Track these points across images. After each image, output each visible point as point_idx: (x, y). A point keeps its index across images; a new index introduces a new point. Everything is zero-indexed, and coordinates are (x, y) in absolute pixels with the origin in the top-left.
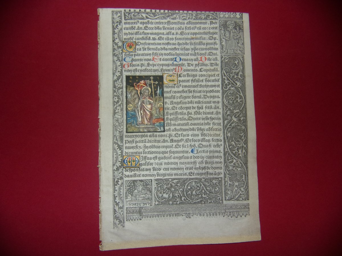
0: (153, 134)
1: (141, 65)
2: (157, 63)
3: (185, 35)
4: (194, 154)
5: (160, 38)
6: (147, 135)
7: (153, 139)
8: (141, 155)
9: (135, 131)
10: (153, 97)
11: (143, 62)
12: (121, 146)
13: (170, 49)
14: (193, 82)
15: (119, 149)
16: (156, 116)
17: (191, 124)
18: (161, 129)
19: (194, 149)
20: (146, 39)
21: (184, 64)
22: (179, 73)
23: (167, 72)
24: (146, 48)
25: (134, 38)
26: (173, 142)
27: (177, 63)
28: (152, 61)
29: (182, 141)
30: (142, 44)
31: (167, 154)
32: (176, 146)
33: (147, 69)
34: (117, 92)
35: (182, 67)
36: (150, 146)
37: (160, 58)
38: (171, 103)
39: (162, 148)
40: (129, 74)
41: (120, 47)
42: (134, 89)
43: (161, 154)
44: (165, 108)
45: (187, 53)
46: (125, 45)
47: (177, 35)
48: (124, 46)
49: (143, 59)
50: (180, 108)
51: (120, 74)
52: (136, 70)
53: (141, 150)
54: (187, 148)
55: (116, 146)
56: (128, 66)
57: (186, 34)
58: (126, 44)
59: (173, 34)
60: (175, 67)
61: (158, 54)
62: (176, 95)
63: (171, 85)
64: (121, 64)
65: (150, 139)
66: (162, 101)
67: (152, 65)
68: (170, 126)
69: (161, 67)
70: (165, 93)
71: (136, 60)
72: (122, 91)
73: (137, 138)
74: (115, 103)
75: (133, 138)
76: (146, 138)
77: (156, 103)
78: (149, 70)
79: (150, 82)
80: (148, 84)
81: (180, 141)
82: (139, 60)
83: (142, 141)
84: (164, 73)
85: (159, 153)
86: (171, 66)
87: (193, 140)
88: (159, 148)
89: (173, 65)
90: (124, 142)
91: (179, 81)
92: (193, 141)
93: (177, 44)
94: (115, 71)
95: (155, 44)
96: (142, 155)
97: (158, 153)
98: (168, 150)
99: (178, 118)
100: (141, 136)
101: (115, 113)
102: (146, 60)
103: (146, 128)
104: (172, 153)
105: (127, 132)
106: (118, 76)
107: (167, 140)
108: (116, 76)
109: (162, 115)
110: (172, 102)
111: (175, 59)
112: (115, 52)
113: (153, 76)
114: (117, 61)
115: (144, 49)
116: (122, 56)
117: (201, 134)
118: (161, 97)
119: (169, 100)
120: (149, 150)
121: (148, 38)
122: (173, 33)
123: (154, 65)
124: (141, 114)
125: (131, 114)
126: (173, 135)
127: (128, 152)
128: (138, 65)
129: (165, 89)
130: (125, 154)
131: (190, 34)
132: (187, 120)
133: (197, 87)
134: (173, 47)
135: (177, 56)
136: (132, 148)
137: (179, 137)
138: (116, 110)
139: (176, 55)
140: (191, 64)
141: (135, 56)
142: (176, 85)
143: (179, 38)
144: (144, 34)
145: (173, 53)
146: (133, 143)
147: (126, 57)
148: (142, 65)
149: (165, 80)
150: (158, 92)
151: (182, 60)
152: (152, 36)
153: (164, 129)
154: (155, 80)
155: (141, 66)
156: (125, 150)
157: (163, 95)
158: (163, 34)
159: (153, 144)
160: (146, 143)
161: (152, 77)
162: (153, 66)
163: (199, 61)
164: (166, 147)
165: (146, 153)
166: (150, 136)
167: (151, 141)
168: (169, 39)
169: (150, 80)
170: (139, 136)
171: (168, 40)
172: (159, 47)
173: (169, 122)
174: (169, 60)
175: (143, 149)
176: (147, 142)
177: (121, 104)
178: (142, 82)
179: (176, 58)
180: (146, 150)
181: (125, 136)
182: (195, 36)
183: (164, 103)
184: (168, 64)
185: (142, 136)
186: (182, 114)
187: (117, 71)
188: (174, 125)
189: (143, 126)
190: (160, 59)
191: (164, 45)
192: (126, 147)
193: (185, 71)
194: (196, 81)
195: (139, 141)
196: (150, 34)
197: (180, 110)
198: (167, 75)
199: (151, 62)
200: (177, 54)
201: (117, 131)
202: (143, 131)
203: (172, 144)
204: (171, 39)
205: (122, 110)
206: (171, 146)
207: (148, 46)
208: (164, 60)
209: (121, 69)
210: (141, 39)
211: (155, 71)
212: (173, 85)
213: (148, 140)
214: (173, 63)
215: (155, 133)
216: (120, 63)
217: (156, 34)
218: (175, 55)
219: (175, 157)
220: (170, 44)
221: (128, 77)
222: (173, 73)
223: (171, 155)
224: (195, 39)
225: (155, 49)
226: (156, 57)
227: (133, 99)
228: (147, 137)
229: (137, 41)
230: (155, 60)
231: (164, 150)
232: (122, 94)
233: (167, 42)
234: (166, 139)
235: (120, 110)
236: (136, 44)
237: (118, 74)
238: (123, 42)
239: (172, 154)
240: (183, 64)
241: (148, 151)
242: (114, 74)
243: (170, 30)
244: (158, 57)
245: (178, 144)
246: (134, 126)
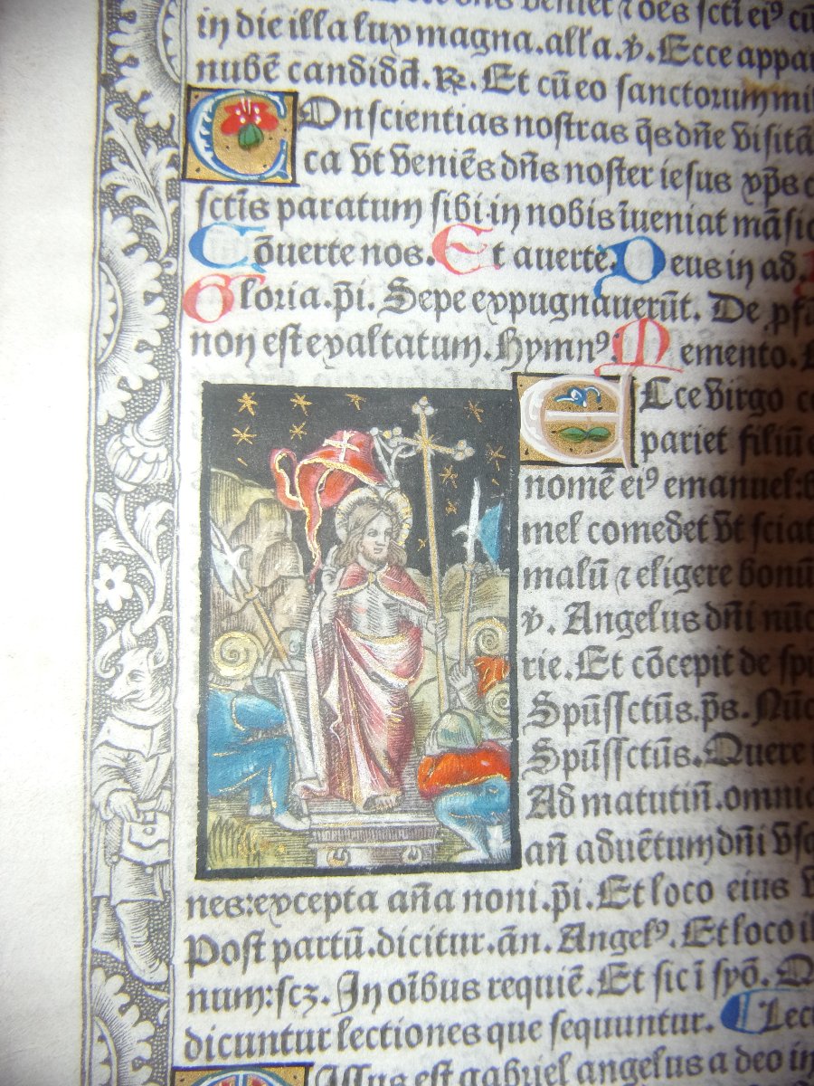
0: (425, 885)
1: (338, 292)
2: (472, 283)
3: (698, 63)
4: (739, 1039)
5: (500, 71)
6: (372, 895)
7: (417, 923)
8: (318, 1058)
9: (270, 862)
10: (426, 571)
11: (355, 272)
12: (158, 986)
13: (575, 172)
14: (750, 453)
15: (134, 1012)
16: (447, 734)
17: (727, 795)
18: (485, 841)
19: (748, 995)
20: (384, 73)
21: (685, 302)
22: (643, 376)
23: (550, 366)
24: (378, 155)
25: (285, 62)
26: (581, 949)
27: (635, 291)
28: (431, 261)
29: (653, 935)
30: (351, 116)
31: (528, 1041)
32: (602, 979)
33: (387, 337)
34: (123, 526)
35: (668, 324)
36: (399, 982)
37: (491, 239)
38: (573, 618)
39: (492, 996)
40: (231, 370)
41: (159, 136)
42: (267, 502)
43: (484, 1040)
44: (526, 661)
45: (712, 210)
46: (202, 115)
47: (630, 58)
48: (199, 129)
49: (352, 248)
50: (642, 666)
51: (152, 374)
52: (289, 338)
53: (321, 1018)
54: (692, 990)
55: (110, 990)
56: (227, 306)
57: (702, 55)
58: (211, 115)
59: (603, 49)
60: (611, 324)
61: (477, 205)
62: (616, 555)
63: (576, 473)
64: (169, 284)
65: (393, 929)
66: (502, 608)
67: (431, 301)
68: (559, 818)
69: (504, 319)
70: (527, 541)
71: (297, 254)
72: (169, 521)
73: (290, 915)
74: (108, 623)
75: (257, 922)
76: (358, 918)
77: (454, 618)
78: (404, 345)
79: (409, 448)
80: (388, 457)
81: (639, 940)
82: (324, 254)
83: (329, 947)
84: (520, 368)
85: (471, 1039)
86: (585, 313)
87: (742, 930)
88: (467, 999)
89: (599, 303)
90: (181, 953)
91: (645, 436)
92: (742, 937)
93: (631, 133)
94: (108, 337)
95: (453, 123)
96: (331, 1056)
97: (458, 1036)
98: (543, 1008)
99: (626, 746)
100: (320, 904)
101: (101, 707)
102: (373, 253)
103: (365, 833)
104: (570, 1031)
105: (203, 873)
106: (136, 384)
107: (536, 937)
108: (123, 384)
109: (494, 725)
110: (581, 613)
111: (612, 257)
112: (111, 178)
113: (436, 396)
114: (128, 251)
115: (368, 162)
116: (177, 213)
117: (805, 878)
118: (492, 575)
119: (552, 599)
120: (388, 1012)
121: (398, 67)
122: (606, 42)
123: (443, 301)
124: (328, 716)
125: (242, 715)
126: (590, 893)
127: (210, 1039)
128: (311, 298)
129: (532, 509)
130: (188, 1055)
131: (732, 58)
132: (697, 762)
133: (781, 489)
134: (604, 152)
135: (630, 234)
136: (244, 999)
137: (630, 908)
138: (111, 682)
139: (624, 227)
140: (739, 302)
141: (282, 218)
142: (620, 474)
143: (652, 89)
144: (365, 30)
145: (598, 207)
146: (258, 959)
147: (208, 220)
148: (346, 297)
149: (533, 430)
150: (472, 529)
151: (667, 271)
152: (431, 57)
153: (515, 838)
154: (444, 429)
155: (340, 309)
156: (186, 1021)
157: (509, 559)
158: (521, 40)
159: (422, 964)
160: (366, 957)
161: (423, 401)
162: (439, 309)
163: (803, 279)
164: (527, 988)
165: (361, 1040)
166: (399, 903)
167: (401, 939)
168: (572, 88)
169: (410, 428)
170: (303, 903)
171: (566, 94)
172: (488, 147)
173: (556, 777)
174: (567, 260)
175: (334, 1006)
176: (371, 952)
177: (159, 628)
178: (343, 442)
179: (621, 249)
180: (364, 1017)
181: (190, 902)
182: (770, 73)
183: (520, 620)
184: (563, 297)
185: (334, 902)
186: (662, 709)
187: (131, 341)
188: (597, 803)
189: (346, 821)
190: (497, 250)
191: (529, 134)
192: (191, 995)
193: (692, 355)
194: (778, 439)
195: (308, 941)
196: (414, 34)
197: (647, 679)
198: (545, 385)
199: (420, 277)
200: (629, 217)
201: (124, 866)
202: (338, 864)
203: (575, 958)
204: (586, 91)
205: (166, 675)
206: (567, 975)
207: (395, 136)
208: (524, 259)
209: (163, 322)
210: (338, 72)
211: (451, 348)
212: (598, 473)
213: (381, 932)
214: (598, 288)
215: (439, 881)
216: (154, 269)
217: (462, 37)
218: (617, 219)
219: (596, 1069)
220: (574, 130)
221: (219, 400)
222: (597, 373)
223: (562, 1047)
224: (771, 98)
225: (453, 160)
226: (459, 234)
227: (263, 589)
228: (373, 907)
229: (305, 90)
230: (452, 254)
231: (506, 1009)
232: (168, 543)
233: (552, 108)
234: (527, 922)
235: (146, 683)
236: (298, 118)
237: (137, 368)
238: (190, 89)
239: (574, 1045)
240: (679, 297)
241: (379, 1021)
242: (99, 367)
243: (581, 12)
244: (478, 232)
245: (618, 959)
246: (262, 818)
